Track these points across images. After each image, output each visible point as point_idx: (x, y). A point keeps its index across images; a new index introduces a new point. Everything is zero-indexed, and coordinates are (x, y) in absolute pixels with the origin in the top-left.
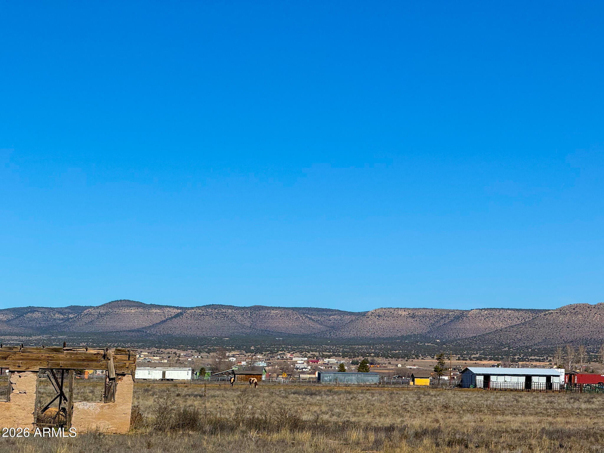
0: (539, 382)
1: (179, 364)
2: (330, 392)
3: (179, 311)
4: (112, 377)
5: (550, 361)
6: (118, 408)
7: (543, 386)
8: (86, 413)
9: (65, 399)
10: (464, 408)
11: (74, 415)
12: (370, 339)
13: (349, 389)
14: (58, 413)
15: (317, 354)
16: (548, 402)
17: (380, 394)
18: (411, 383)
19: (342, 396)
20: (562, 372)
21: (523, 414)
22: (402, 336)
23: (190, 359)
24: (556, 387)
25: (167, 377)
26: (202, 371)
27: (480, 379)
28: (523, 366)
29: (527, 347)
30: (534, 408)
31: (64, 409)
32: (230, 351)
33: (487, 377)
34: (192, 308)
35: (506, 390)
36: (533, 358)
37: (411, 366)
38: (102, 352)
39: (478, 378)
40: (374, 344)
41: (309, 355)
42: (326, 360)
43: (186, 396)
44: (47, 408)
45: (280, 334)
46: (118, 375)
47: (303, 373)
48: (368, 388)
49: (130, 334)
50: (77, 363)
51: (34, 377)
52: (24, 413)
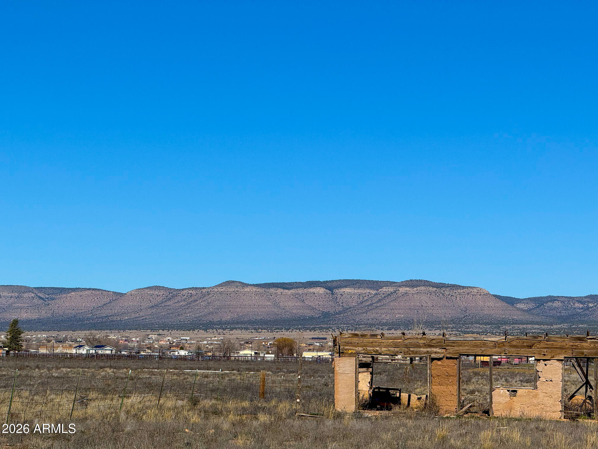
9: (591, 387)
14: (585, 401)
31: (590, 398)
44: (573, 396)
51: (559, 365)
52: (551, 402)
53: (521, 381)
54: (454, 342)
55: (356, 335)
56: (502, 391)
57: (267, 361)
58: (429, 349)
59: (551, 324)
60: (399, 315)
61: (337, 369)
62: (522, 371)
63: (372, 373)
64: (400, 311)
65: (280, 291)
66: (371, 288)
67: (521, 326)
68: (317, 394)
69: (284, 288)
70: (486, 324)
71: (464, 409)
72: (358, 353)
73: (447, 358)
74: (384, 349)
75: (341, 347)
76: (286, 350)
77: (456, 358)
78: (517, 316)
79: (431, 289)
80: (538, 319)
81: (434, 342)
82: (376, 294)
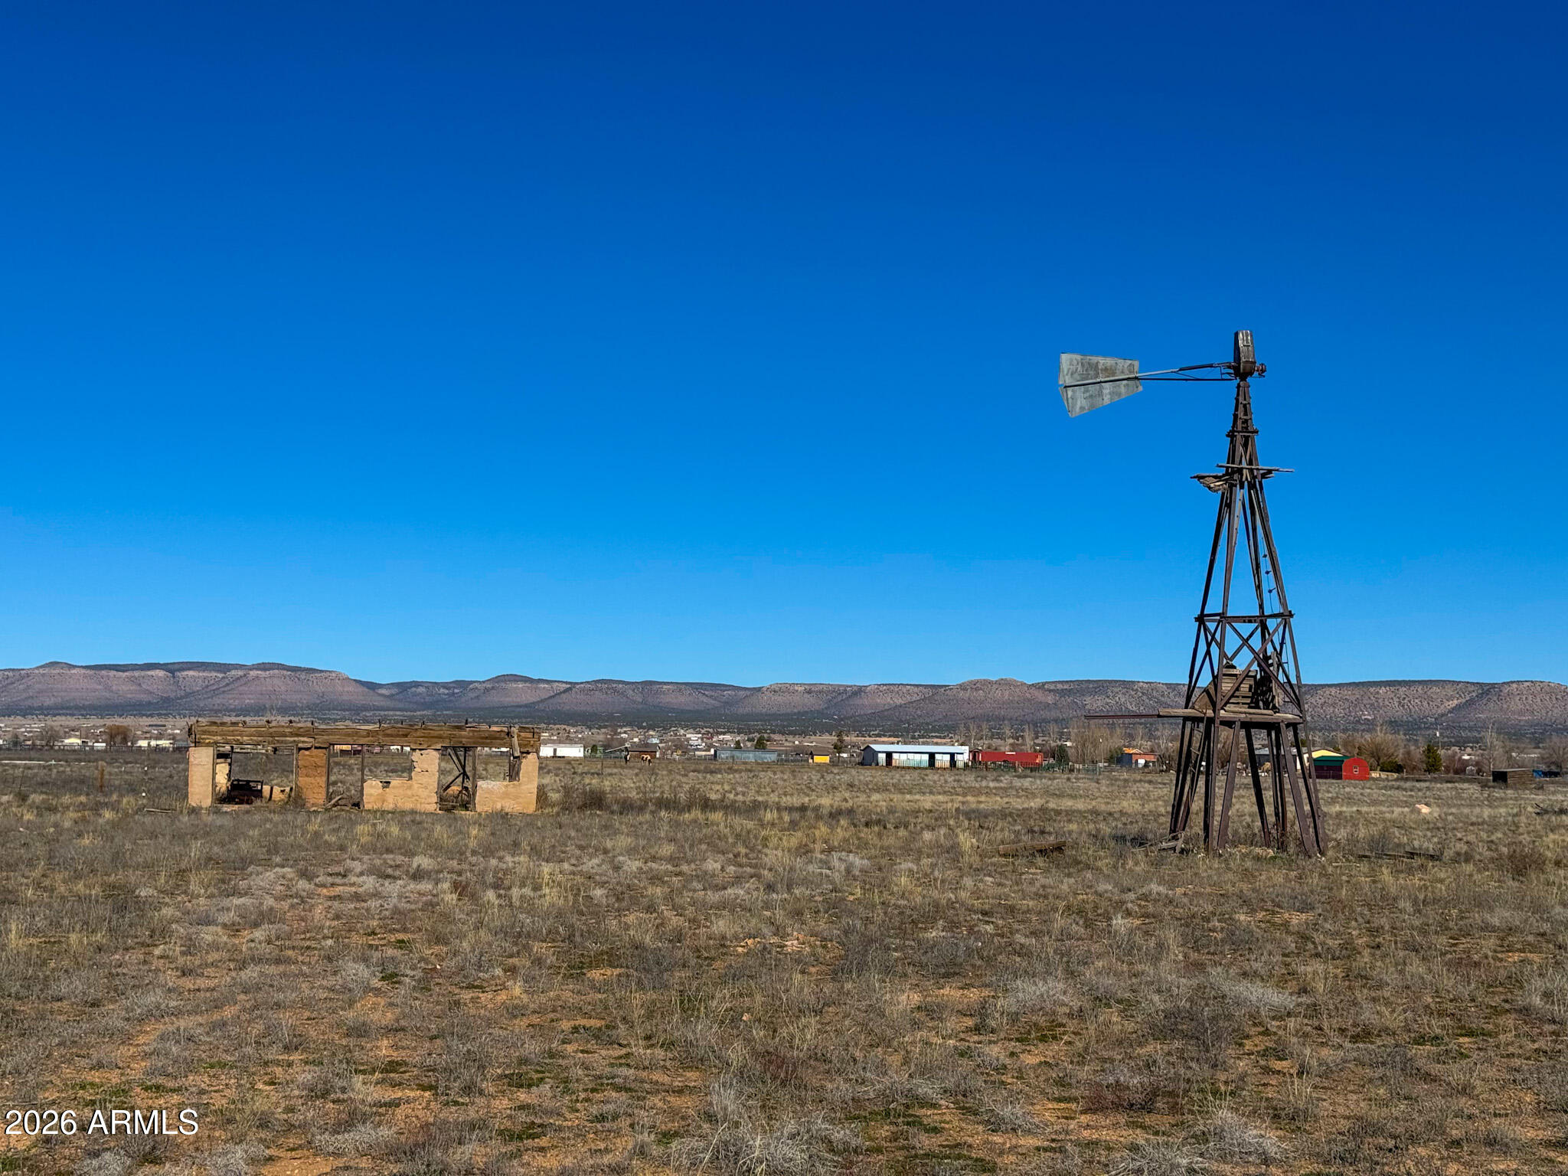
0: (943, 760)
1: (569, 741)
2: (731, 770)
3: (568, 686)
4: (516, 755)
5: (951, 738)
6: (524, 787)
7: (948, 764)
8: (490, 792)
9: (468, 778)
10: (870, 786)
11: (478, 794)
12: (766, 715)
13: (749, 767)
14: (460, 792)
15: (711, 730)
16: (954, 781)
17: (782, 772)
18: (810, 761)
19: (743, 774)
20: (966, 749)
21: (931, 793)
22: (799, 712)
23: (580, 736)
24: (960, 764)
25: (559, 754)
26: (594, 748)
27: (882, 757)
28: (924, 743)
29: (927, 724)
30: (941, 786)
31: (466, 789)
32: (621, 727)
33: (889, 755)
34: (582, 683)
35: (909, 768)
36: (933, 734)
37: (809, 742)
38: (505, 729)
39: (880, 755)
40: (769, 721)
41: (703, 731)
42: (721, 737)
43: (582, 773)
44: (448, 787)
45: (673, 710)
46: (522, 753)
47: (698, 750)
48: (767, 766)
49: (518, 709)
50: (480, 740)
51: (436, 755)
52: (426, 793)
53: (386, 771)
54: (324, 730)
55: (215, 723)
56: (374, 783)
57: (98, 751)
58: (296, 739)
59: (415, 711)
60: (249, 701)
61: (191, 759)
62: (385, 760)
63: (230, 764)
64: (250, 696)
65: (112, 673)
66: (218, 671)
67: (382, 713)
68: (162, 787)
69: (117, 671)
70: (344, 710)
71: (333, 802)
72: (216, 743)
73: (316, 748)
74: (245, 738)
75: (198, 736)
76: (118, 739)
77: (325, 748)
78: (378, 702)
79: (285, 672)
80: (401, 705)
81: (302, 730)
82: (223, 678)
